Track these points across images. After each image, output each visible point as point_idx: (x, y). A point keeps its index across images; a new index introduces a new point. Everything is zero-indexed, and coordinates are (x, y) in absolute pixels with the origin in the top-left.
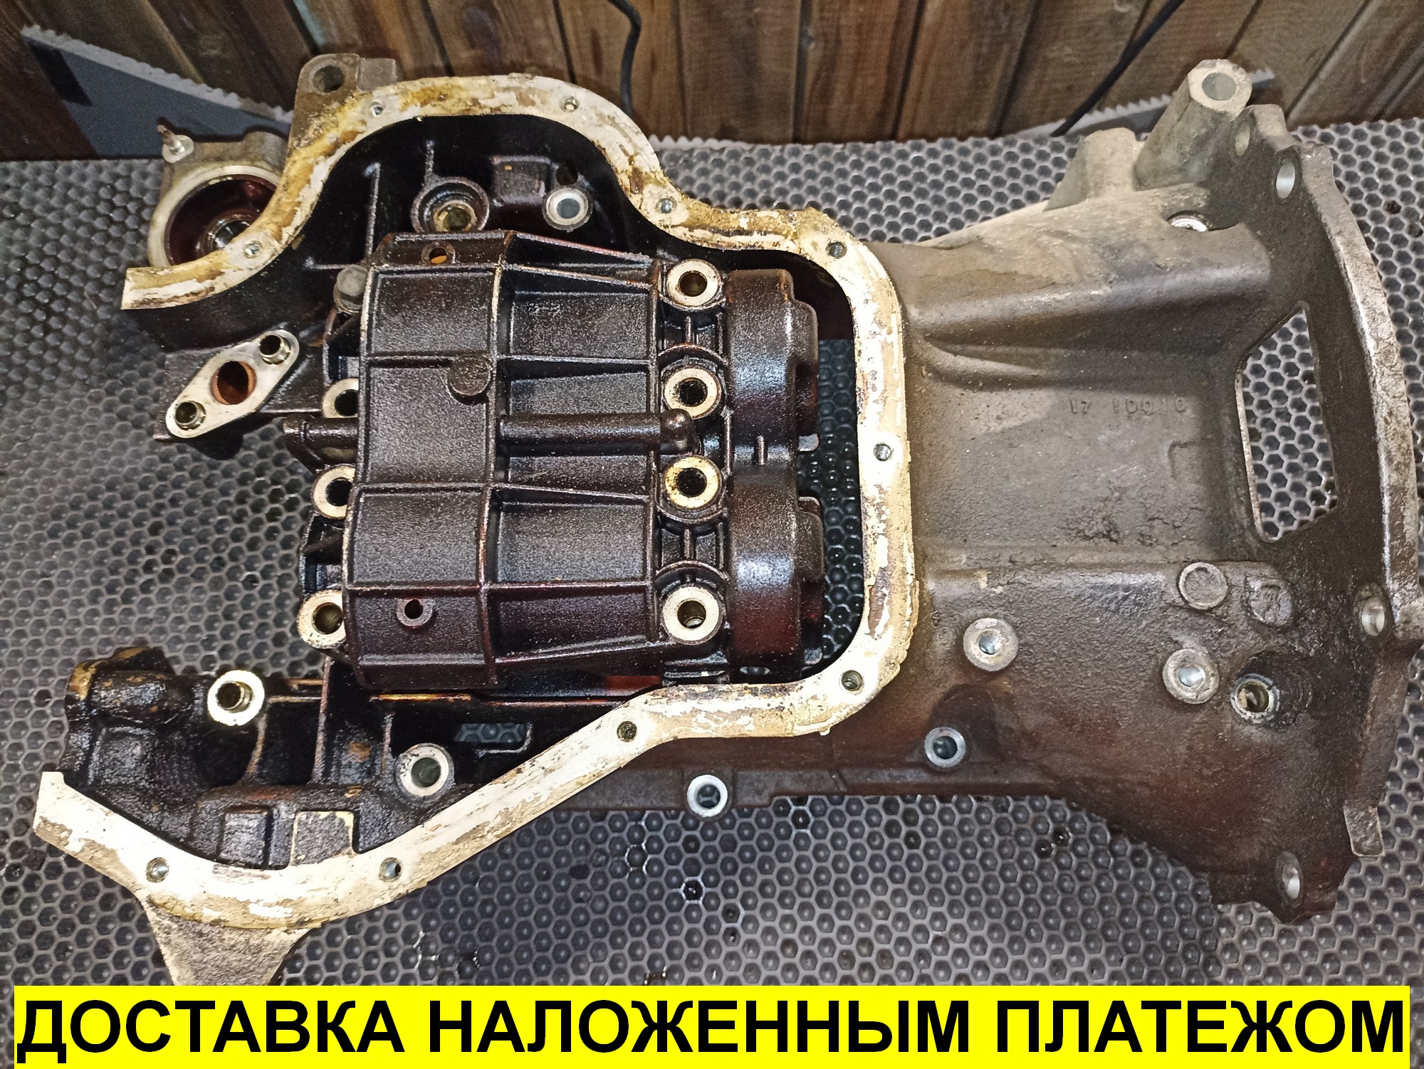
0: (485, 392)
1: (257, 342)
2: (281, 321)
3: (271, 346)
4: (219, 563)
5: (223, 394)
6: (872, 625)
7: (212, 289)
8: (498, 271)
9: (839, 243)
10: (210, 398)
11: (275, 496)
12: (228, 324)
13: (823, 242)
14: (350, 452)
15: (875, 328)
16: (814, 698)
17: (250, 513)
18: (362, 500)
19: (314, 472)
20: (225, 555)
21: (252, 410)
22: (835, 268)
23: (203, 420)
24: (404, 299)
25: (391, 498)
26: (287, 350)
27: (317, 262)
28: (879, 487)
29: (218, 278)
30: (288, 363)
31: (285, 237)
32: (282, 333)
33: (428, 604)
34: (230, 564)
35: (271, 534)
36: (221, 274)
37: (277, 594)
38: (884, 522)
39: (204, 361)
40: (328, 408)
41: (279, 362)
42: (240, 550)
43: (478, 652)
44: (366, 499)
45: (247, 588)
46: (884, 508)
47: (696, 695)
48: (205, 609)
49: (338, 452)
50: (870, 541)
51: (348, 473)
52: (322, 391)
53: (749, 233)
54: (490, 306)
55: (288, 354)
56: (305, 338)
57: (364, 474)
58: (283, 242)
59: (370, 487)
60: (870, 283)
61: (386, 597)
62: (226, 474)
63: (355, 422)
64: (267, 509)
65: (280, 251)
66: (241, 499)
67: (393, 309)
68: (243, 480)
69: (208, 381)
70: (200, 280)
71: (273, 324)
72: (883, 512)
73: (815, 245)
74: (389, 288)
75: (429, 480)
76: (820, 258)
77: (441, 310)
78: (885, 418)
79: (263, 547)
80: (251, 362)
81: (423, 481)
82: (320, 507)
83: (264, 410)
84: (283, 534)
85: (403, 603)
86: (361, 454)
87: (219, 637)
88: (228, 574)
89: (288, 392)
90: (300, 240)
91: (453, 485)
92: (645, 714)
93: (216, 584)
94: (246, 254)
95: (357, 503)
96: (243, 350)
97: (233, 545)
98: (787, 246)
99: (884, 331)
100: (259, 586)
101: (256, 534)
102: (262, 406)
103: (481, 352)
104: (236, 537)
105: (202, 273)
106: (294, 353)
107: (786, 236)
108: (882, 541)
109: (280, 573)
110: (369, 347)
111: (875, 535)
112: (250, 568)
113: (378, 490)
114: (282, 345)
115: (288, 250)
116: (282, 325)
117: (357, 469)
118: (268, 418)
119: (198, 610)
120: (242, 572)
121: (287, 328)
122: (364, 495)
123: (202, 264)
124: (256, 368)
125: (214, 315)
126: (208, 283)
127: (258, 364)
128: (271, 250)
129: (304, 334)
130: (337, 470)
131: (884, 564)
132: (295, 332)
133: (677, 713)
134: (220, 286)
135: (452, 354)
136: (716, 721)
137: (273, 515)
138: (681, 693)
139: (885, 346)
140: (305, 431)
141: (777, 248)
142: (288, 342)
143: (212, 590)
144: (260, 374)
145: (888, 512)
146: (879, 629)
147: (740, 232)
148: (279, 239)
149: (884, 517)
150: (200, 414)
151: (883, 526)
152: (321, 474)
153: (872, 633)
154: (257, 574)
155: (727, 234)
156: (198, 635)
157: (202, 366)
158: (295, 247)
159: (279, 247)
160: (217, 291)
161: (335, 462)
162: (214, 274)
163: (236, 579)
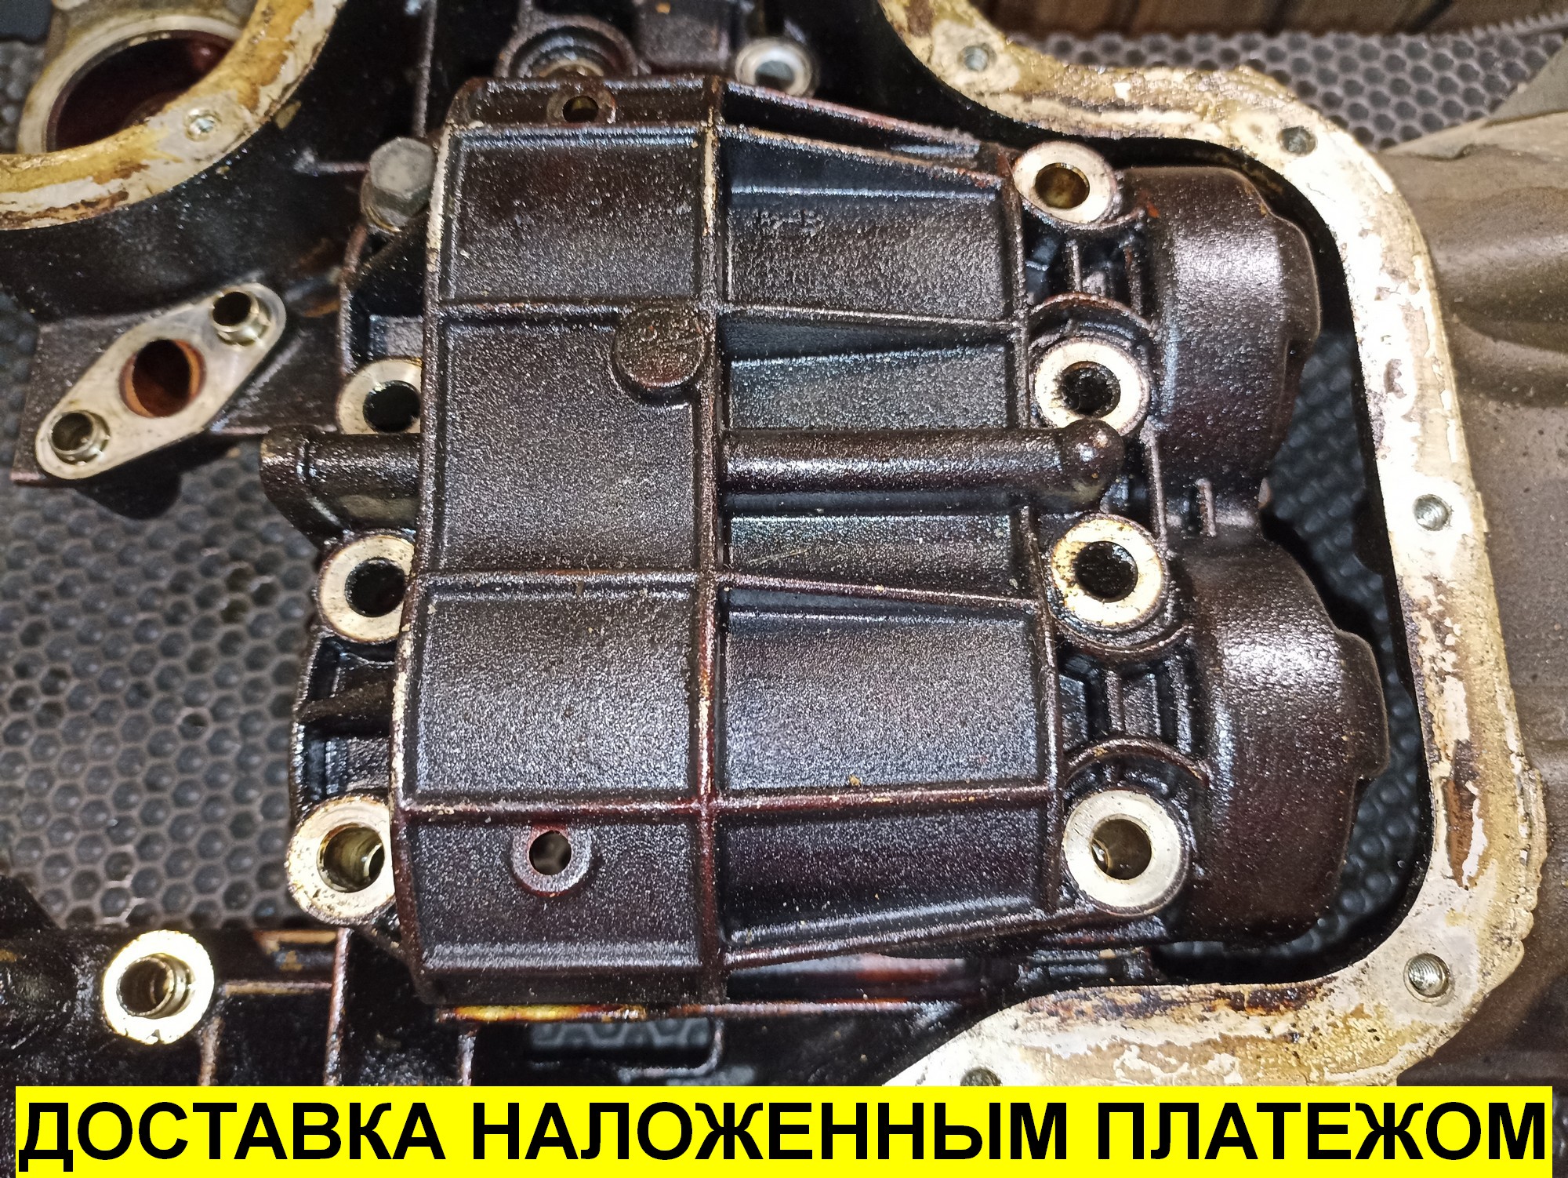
0: (694, 380)
1: (207, 305)
2: (250, 267)
3: (233, 310)
4: (142, 691)
5: (143, 400)
6: (1456, 863)
7: (123, 195)
8: (710, 136)
9: (1302, 130)
10: (117, 405)
11: (236, 582)
12: (155, 270)
13: (1271, 127)
14: (402, 506)
15: (1387, 281)
16: (1359, 1013)
17: (194, 608)
18: (432, 610)
19: (321, 547)
20: (150, 680)
21: (197, 428)
22: (1297, 171)
23: (104, 445)
24: (517, 190)
25: (497, 605)
26: (263, 320)
27: (321, 157)
28: (1433, 579)
29: (135, 175)
30: (263, 345)
31: (264, 103)
32: (255, 288)
33: (581, 842)
34: (158, 696)
35: (229, 644)
36: (139, 167)
37: (238, 747)
38: (1453, 649)
39: (108, 339)
40: (350, 414)
41: (247, 342)
42: (175, 671)
43: (683, 938)
44: (441, 606)
45: (186, 735)
46: (1448, 622)
47: (1118, 1010)
48: (115, 772)
49: (373, 505)
50: (1431, 687)
51: (398, 551)
52: (335, 384)
53: (1132, 108)
54: (698, 204)
55: (265, 328)
56: (296, 303)
57: (435, 551)
58: (261, 112)
59: (450, 580)
60: (1369, 202)
61: (487, 826)
62: (153, 544)
63: (414, 443)
64: (223, 604)
65: (255, 129)
66: (178, 587)
67: (494, 210)
68: (181, 556)
69: (116, 374)
70: (100, 179)
71: (238, 272)
72: (1450, 630)
73: (1256, 130)
74: (484, 170)
75: (575, 567)
76: (1269, 153)
77: (594, 212)
78: (1429, 447)
79: (214, 667)
80: (196, 340)
81: (563, 569)
82: (334, 618)
83: (217, 428)
84: (247, 646)
85: (528, 836)
86: (428, 510)
87: (138, 821)
88: (154, 712)
89: (265, 393)
90: (291, 110)
91: (633, 577)
92: (1016, 1053)
93: (137, 727)
94: (190, 134)
95: (423, 616)
96: (180, 319)
97: (162, 663)
98: (1207, 132)
99: (1404, 286)
100: (208, 733)
101: (203, 645)
102: (215, 419)
103: (682, 298)
104: (169, 650)
105: (105, 165)
106: (276, 327)
107: (1203, 114)
108: (1455, 690)
109: (244, 710)
110: (444, 286)
111: (1442, 675)
112: (190, 702)
113: (468, 588)
114: (255, 311)
115: (269, 128)
116: (254, 275)
117: (417, 541)
118: (228, 442)
119: (104, 772)
120: (178, 708)
121: (261, 281)
122: (436, 598)
123: (105, 149)
124: (205, 350)
125: (126, 250)
126: (114, 186)
127: (211, 346)
128: (237, 127)
129: (293, 295)
130: (369, 542)
131: (1465, 735)
132: (279, 289)
133: (1082, 1050)
134: (138, 191)
135: (619, 301)
136: (1163, 1066)
137: (232, 614)
138: (1086, 1006)
139: (1409, 314)
140: (307, 462)
141: (1188, 136)
142: (265, 307)
143: (126, 739)
144: (212, 365)
145: (1457, 629)
146: (1470, 866)
147: (1118, 106)
148: (253, 108)
149: (1450, 640)
150: (98, 433)
151: (1451, 657)
152: (334, 551)
153: (1457, 876)
154: (204, 711)
155: (1095, 109)
156: (101, 817)
157: (105, 347)
158: (282, 123)
159: (253, 123)
160: (133, 199)
161: (364, 526)
162: (127, 168)
163: (169, 721)
